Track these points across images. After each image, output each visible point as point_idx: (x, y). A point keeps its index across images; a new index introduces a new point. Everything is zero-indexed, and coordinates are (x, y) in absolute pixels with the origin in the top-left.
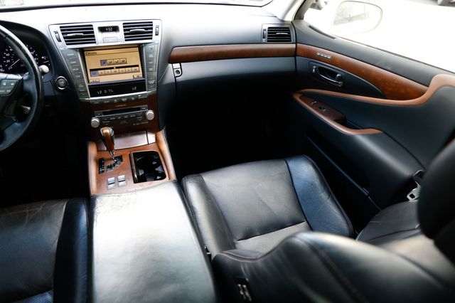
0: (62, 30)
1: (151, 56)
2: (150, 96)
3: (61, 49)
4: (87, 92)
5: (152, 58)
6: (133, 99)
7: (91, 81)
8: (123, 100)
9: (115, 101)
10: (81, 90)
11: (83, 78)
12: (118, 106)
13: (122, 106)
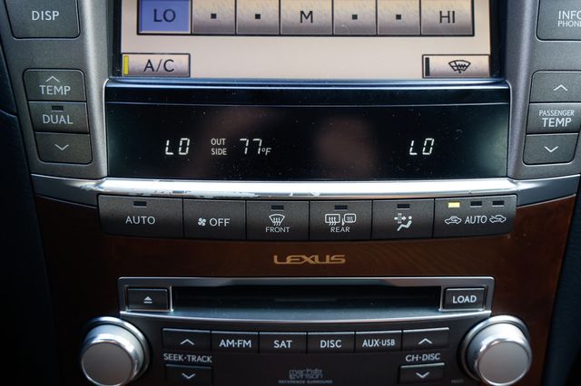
6: (404, 221)
7: (131, 62)
8: (332, 220)
9: (277, 220)
10: (48, 119)
11: (78, 33)
12: (285, 261)
13: (317, 261)
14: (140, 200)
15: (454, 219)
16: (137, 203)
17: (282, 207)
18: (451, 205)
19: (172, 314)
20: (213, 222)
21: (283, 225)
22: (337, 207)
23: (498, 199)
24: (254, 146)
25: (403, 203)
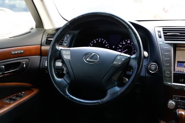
0: (163, 31)
3: (160, 43)
7: (176, 70)
10: (166, 76)
11: (171, 66)
14: (177, 86)
19: (179, 100)
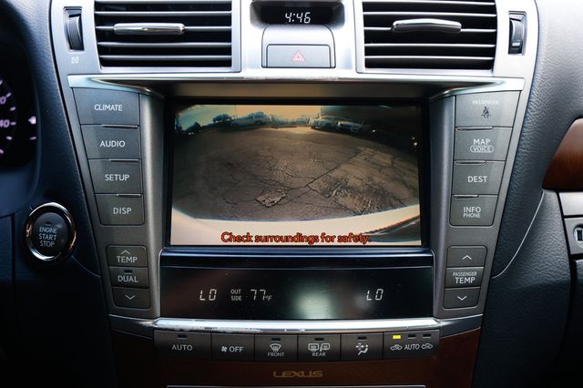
1: (480, 146)
2: (447, 343)
3: (74, 81)
4: (146, 286)
5: (488, 159)
6: (363, 348)
8: (313, 347)
9: (275, 348)
10: (121, 278)
11: (144, 222)
12: (281, 375)
13: (303, 375)
14: (182, 333)
15: (397, 347)
16: (180, 336)
17: (279, 339)
18: (395, 337)
20: (232, 349)
21: (279, 351)
22: (317, 339)
23: (426, 332)
24: (260, 294)
25: (362, 336)
